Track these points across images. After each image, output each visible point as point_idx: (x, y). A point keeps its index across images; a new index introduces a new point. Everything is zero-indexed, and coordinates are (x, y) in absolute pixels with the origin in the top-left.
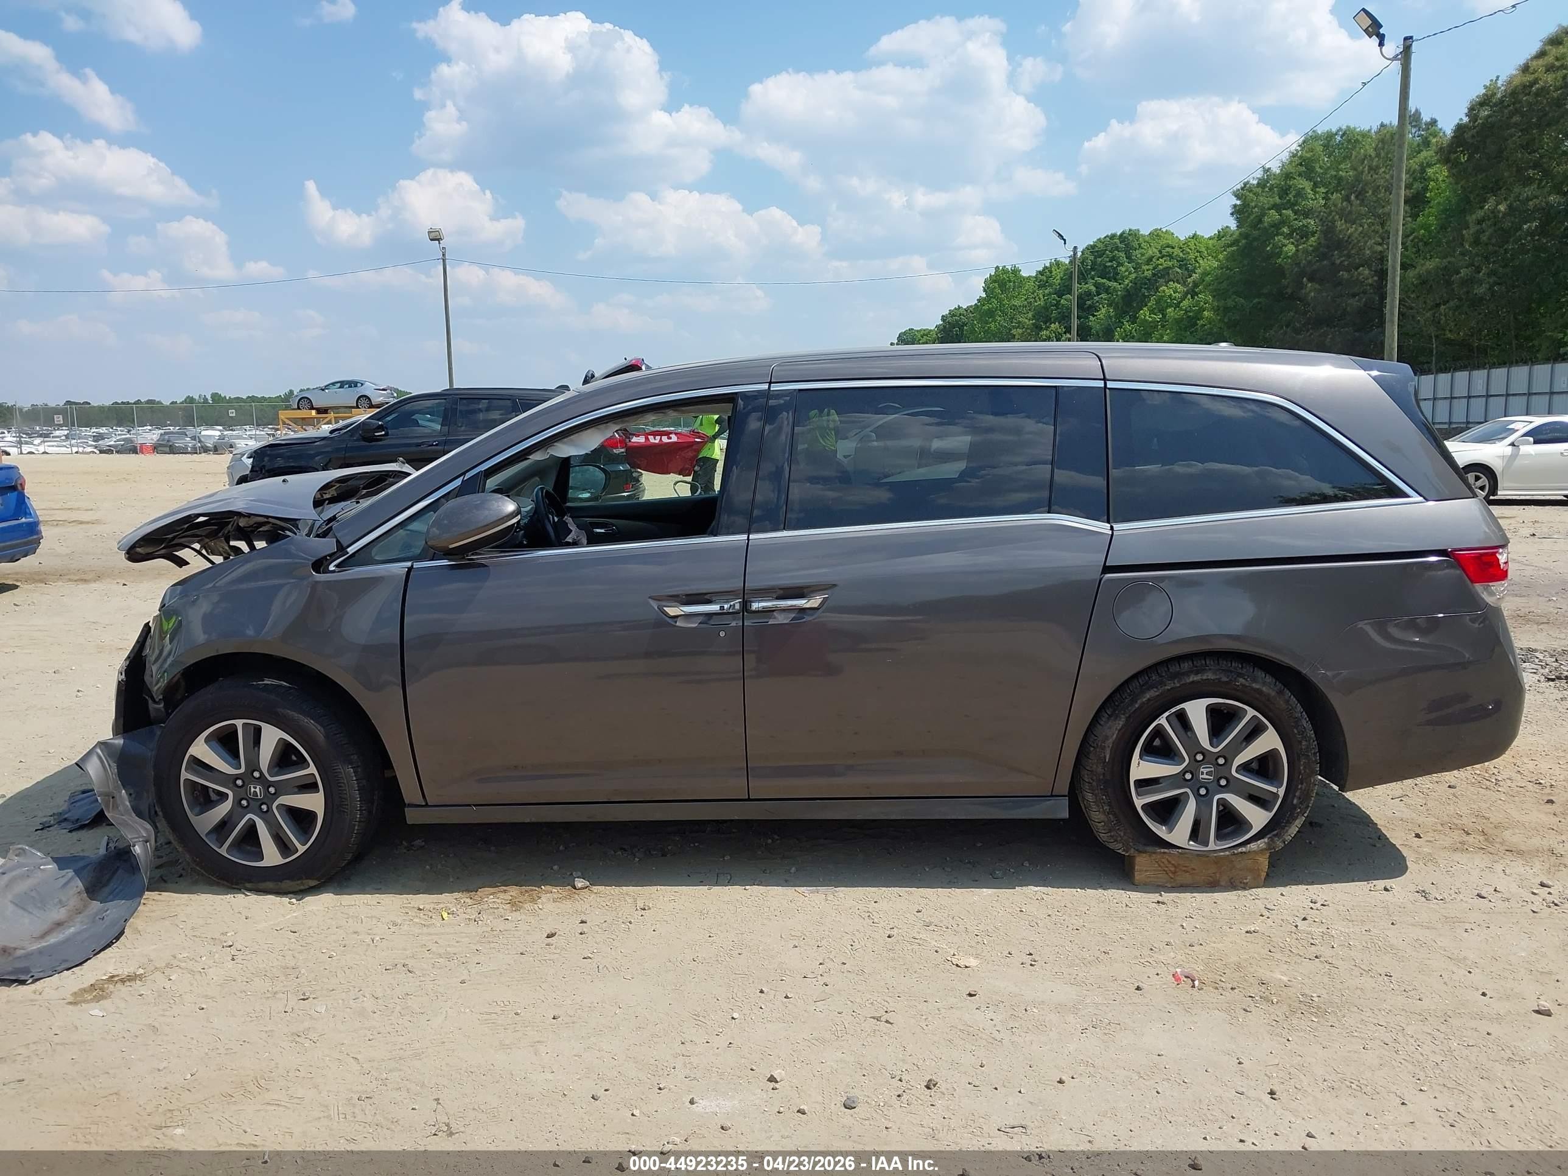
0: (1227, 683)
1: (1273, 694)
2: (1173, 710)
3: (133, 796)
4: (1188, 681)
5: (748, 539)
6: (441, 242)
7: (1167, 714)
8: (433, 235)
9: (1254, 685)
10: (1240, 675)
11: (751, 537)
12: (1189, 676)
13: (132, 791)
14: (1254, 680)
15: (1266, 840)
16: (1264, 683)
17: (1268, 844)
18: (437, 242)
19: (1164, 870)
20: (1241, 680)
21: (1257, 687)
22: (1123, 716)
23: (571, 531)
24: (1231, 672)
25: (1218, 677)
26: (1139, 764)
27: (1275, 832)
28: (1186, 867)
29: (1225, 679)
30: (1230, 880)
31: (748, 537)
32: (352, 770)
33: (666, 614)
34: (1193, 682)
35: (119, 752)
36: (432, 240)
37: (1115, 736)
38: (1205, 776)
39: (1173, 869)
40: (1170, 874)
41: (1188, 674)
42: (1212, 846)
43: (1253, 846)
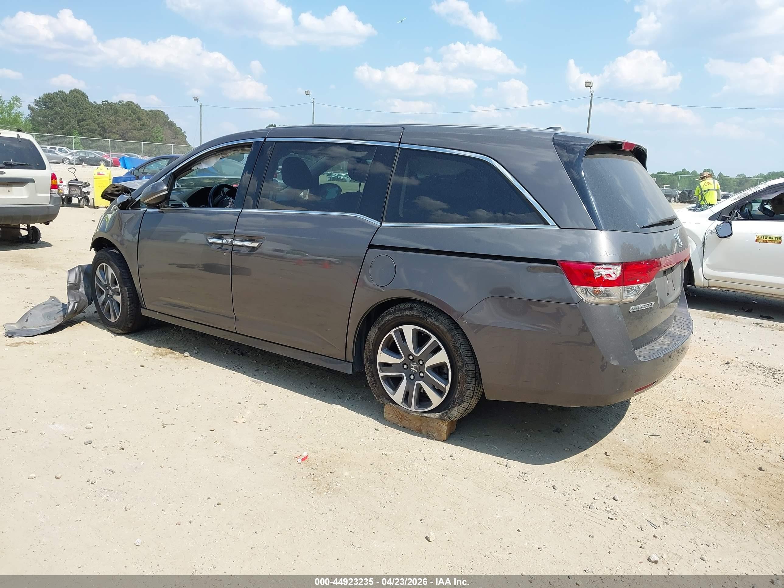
0: (423, 319)
1: (445, 330)
2: (397, 328)
3: (86, 287)
4: (405, 314)
5: (242, 211)
6: (591, 88)
7: (394, 330)
8: (587, 84)
9: (435, 323)
10: (430, 316)
11: (243, 210)
12: (406, 311)
13: (86, 285)
14: (437, 320)
15: (440, 414)
16: (441, 323)
17: (440, 416)
18: (589, 88)
19: (397, 416)
20: (430, 319)
21: (437, 324)
22: (377, 327)
23: (229, 205)
24: (426, 313)
25: (418, 314)
26: (381, 354)
27: (446, 411)
28: (406, 417)
29: (422, 316)
30: (427, 431)
31: (242, 210)
32: (126, 289)
33: (208, 241)
34: (407, 315)
35: (85, 270)
36: (586, 87)
37: (374, 336)
38: (413, 369)
39: (401, 417)
40: (400, 419)
41: (405, 310)
42: (412, 409)
43: (432, 415)
